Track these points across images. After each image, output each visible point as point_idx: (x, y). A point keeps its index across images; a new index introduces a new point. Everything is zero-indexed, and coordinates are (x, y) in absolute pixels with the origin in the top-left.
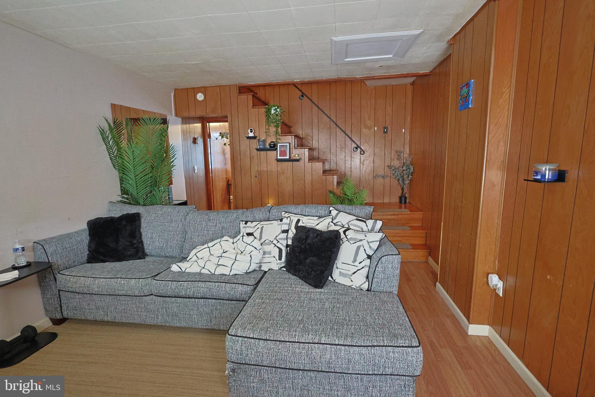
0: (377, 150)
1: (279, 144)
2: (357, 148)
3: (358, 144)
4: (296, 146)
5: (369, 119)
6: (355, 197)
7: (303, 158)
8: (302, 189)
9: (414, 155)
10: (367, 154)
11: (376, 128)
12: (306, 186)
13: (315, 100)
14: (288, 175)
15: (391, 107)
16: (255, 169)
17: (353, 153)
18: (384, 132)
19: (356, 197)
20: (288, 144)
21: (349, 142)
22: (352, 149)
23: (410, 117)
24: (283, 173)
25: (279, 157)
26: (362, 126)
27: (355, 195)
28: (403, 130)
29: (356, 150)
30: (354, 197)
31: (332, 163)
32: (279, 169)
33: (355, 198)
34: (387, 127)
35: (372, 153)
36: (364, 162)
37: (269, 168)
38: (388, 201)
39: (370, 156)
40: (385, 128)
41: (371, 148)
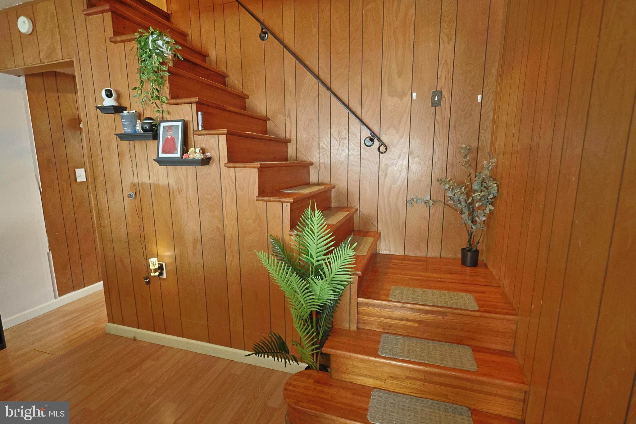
0: (415, 143)
1: (162, 124)
2: (372, 140)
3: (376, 130)
4: (200, 129)
5: (400, 74)
6: (327, 261)
7: (215, 157)
8: (218, 228)
9: (501, 156)
10: (393, 153)
11: (414, 95)
12: (225, 222)
13: (289, 39)
14: (188, 196)
15: (452, 43)
16: (128, 180)
17: (364, 149)
18: (435, 104)
19: (329, 262)
20: (180, 124)
21: (355, 125)
22: (363, 142)
23: (496, 66)
24: (180, 190)
25: (161, 155)
26: (385, 90)
27: (326, 257)
28: (480, 97)
29: (371, 143)
30: (323, 262)
31: (322, 170)
32: (172, 182)
33: (326, 263)
34: (441, 92)
35: (406, 150)
36: (387, 169)
37: (154, 180)
38: (437, 255)
39: (400, 156)
40: (434, 94)
41: (403, 139)
